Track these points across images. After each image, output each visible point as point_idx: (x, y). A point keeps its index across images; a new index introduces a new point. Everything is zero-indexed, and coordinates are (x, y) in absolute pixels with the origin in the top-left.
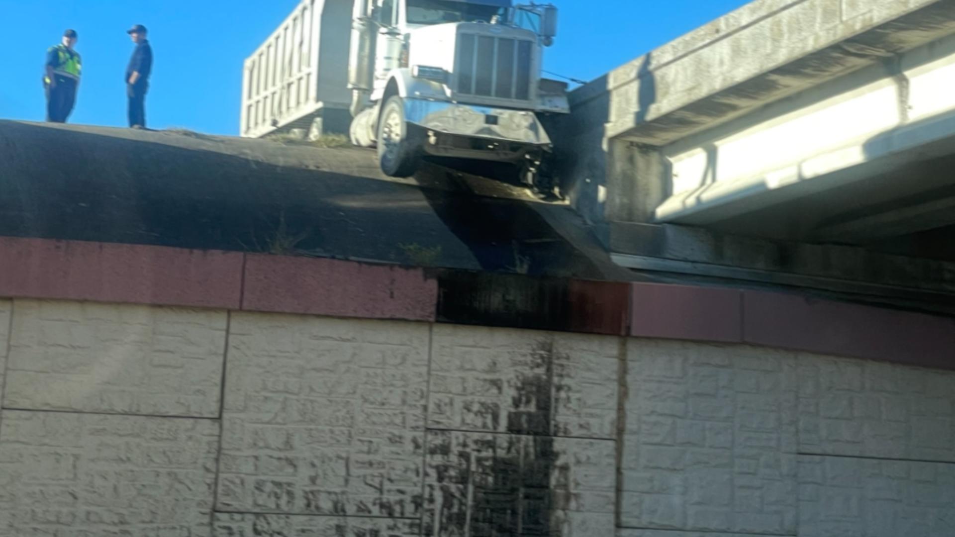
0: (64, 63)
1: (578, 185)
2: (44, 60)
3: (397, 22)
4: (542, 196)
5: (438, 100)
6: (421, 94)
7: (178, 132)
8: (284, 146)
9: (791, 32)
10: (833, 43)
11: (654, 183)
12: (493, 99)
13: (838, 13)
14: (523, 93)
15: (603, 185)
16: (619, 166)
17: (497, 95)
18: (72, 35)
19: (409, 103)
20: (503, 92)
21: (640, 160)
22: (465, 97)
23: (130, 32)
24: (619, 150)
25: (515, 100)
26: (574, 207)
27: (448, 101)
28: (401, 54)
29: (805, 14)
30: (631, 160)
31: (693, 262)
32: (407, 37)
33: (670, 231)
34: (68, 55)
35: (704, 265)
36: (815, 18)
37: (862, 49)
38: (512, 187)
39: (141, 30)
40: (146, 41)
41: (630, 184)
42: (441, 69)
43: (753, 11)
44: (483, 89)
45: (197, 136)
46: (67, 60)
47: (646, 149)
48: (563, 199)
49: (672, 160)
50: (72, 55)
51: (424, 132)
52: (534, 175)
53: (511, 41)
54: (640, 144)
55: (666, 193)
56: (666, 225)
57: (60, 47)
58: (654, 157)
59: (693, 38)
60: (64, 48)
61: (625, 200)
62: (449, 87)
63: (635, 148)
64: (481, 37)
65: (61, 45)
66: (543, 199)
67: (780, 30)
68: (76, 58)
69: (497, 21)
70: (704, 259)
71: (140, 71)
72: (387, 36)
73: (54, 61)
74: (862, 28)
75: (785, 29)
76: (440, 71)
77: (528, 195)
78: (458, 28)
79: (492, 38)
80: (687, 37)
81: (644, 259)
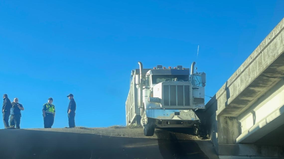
0: (48, 109)
1: (212, 133)
2: (42, 108)
3: (150, 84)
4: (202, 138)
5: (157, 109)
6: (151, 107)
7: (79, 128)
8: (114, 129)
9: (252, 72)
10: (260, 74)
11: (236, 130)
12: (177, 107)
13: (262, 63)
14: (188, 104)
15: (217, 133)
16: (222, 125)
17: (178, 105)
18: (51, 99)
19: (147, 111)
20: (181, 104)
21: (230, 122)
22: (167, 107)
23: (68, 97)
24: (222, 119)
25: (185, 106)
26: (211, 141)
27: (162, 109)
28: (150, 94)
29: (255, 65)
30: (226, 123)
31: (250, 156)
32: (152, 89)
33: (240, 146)
34: (49, 106)
35: (254, 157)
36: (257, 66)
37: (272, 75)
38: (192, 136)
39: (71, 95)
40: (73, 99)
41: (226, 131)
42: (158, 98)
43: (243, 66)
44: (173, 104)
45: (85, 128)
46: (49, 108)
47: (231, 118)
48: (209, 139)
49: (240, 121)
50: (51, 106)
51: (154, 120)
52: (197, 131)
53: (182, 86)
54: (229, 117)
55: (240, 133)
56: (239, 144)
57: (47, 104)
58: (235, 121)
59: (232, 78)
60: (48, 104)
61: (225, 137)
62: (161, 104)
63: (228, 118)
64: (171, 86)
65: (47, 103)
66: (202, 139)
67: (250, 72)
68: (52, 107)
69: (176, 80)
70: (254, 155)
71: (71, 109)
72: (145, 89)
73: (45, 109)
74: (266, 67)
75: (251, 71)
76: (158, 99)
77: (197, 138)
78: (162, 84)
79: (175, 86)
80: (231, 78)
81: (232, 157)
